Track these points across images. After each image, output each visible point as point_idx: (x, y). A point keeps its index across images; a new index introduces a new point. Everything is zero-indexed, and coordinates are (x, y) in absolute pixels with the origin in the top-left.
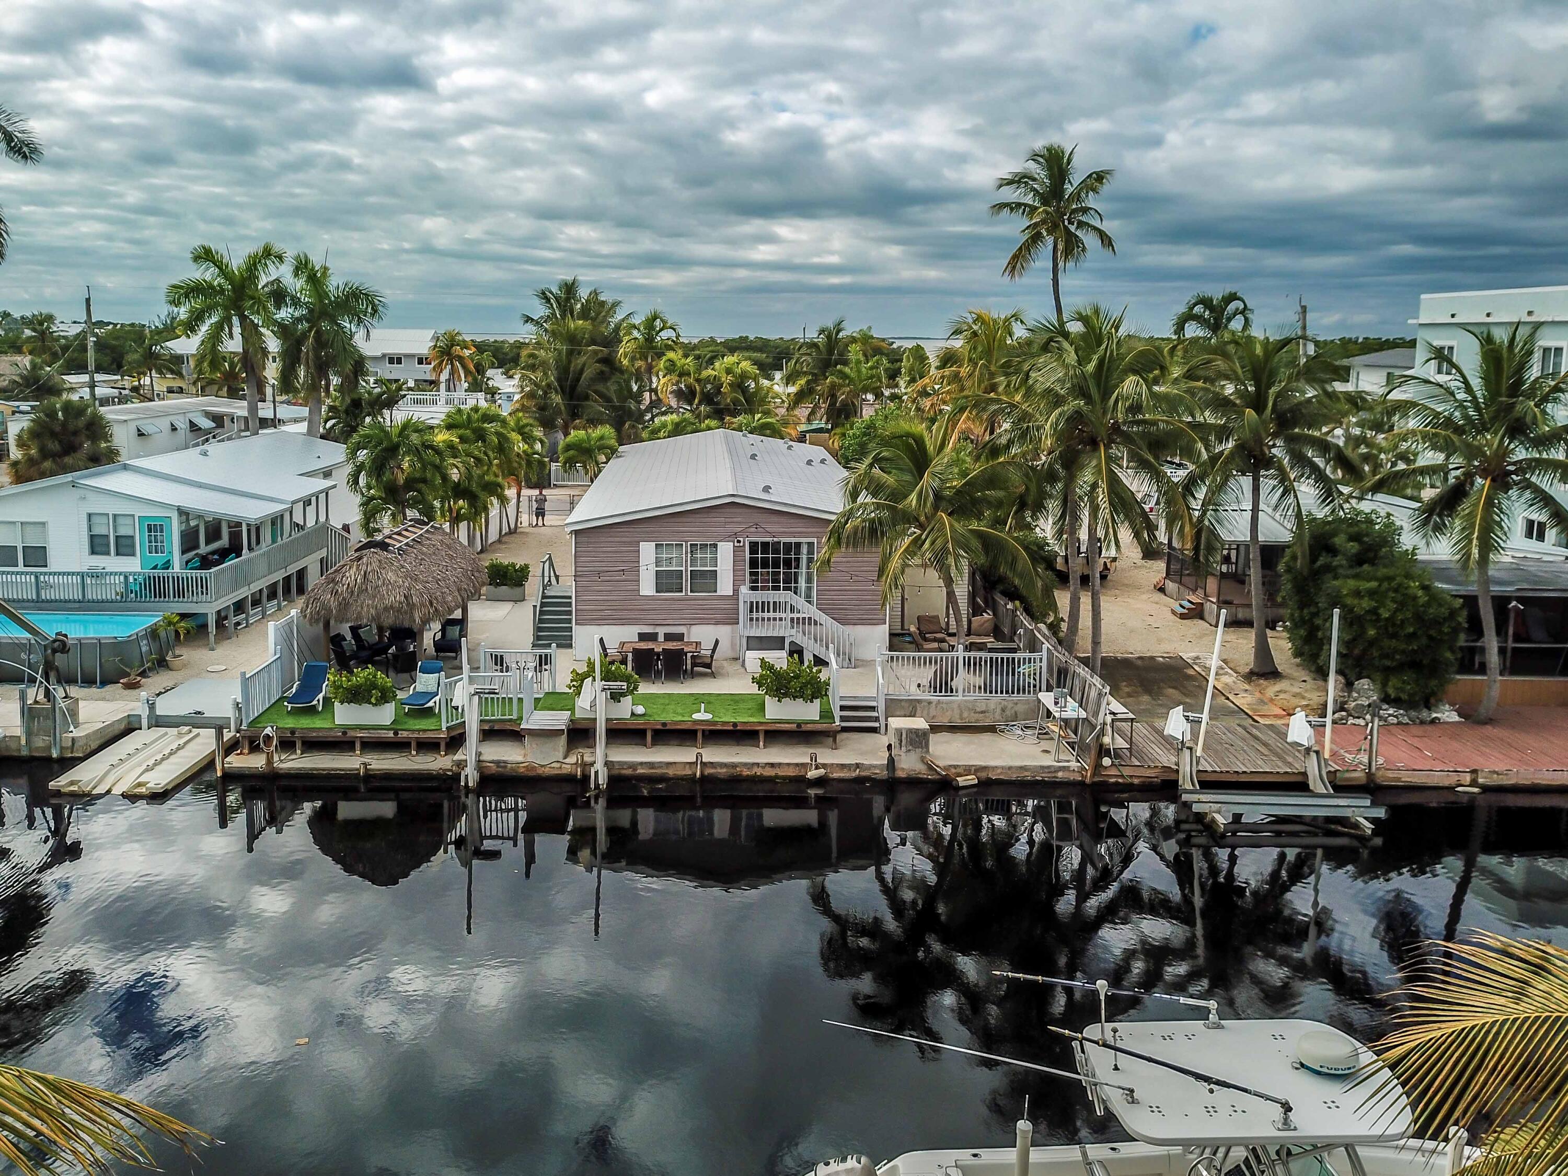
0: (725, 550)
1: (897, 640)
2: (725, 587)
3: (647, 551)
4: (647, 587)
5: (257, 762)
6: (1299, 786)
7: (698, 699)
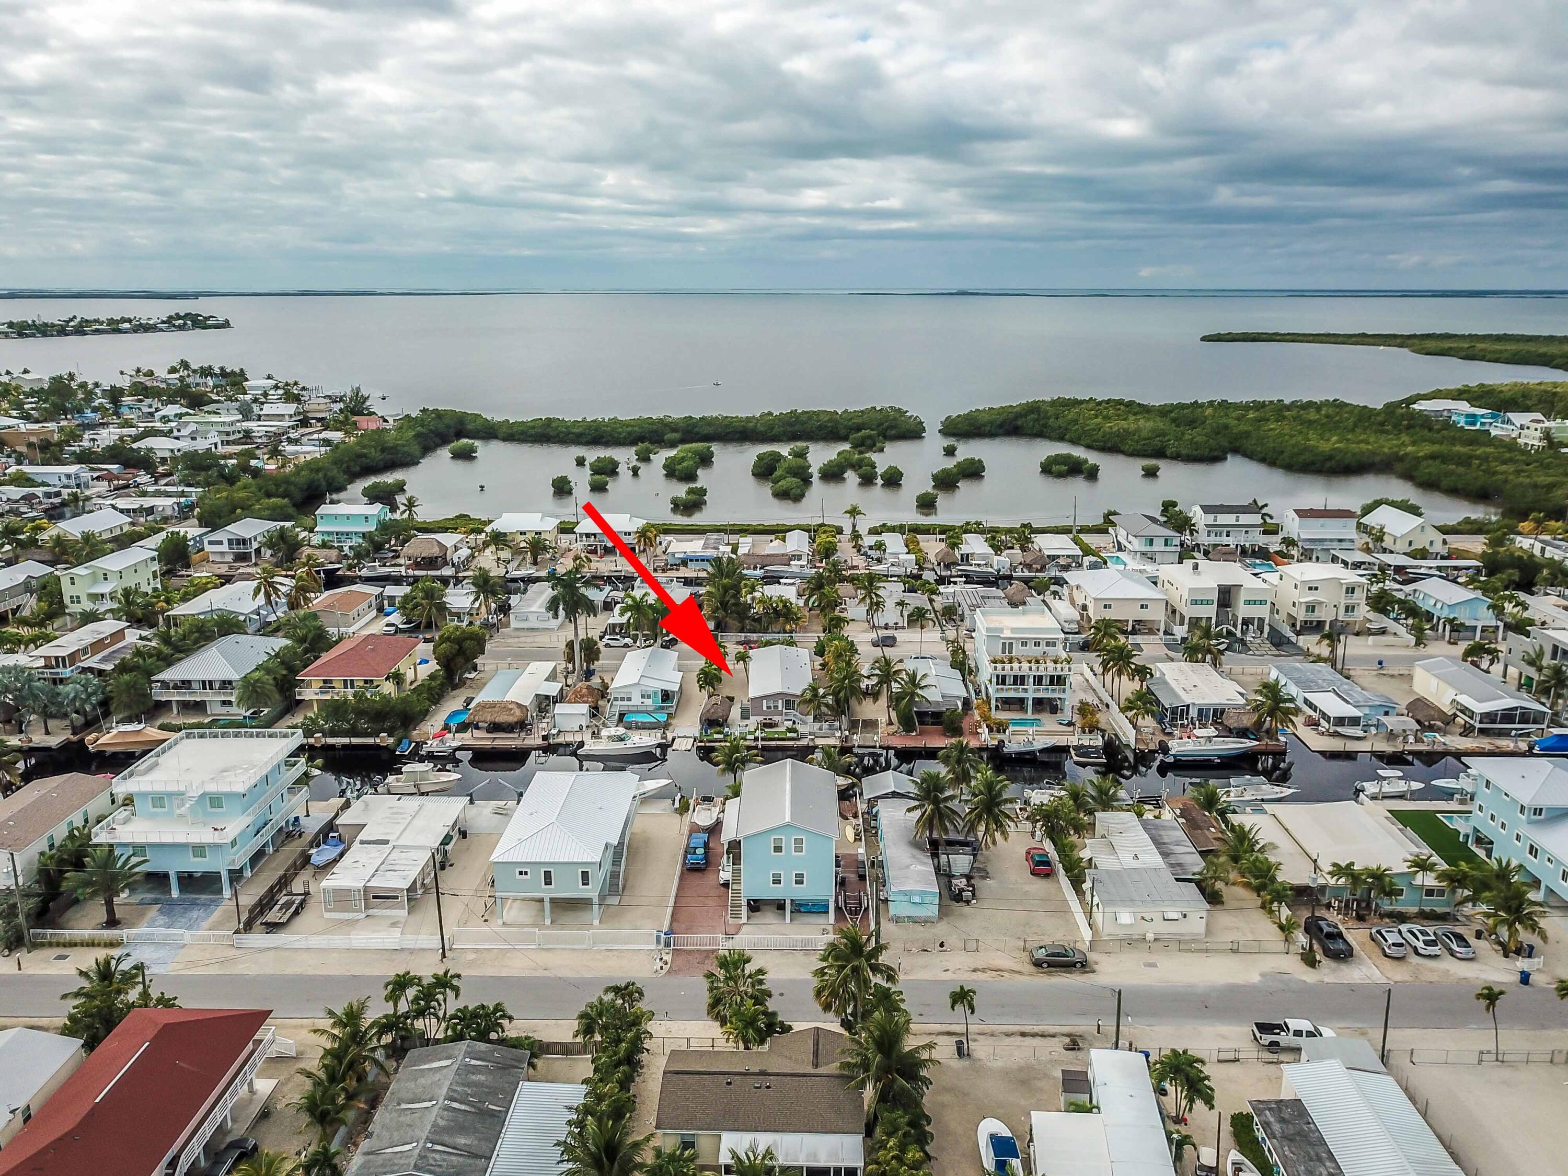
0: (780, 701)
1: (815, 718)
2: (780, 709)
3: (765, 701)
4: (765, 709)
5: (703, 744)
6: (875, 747)
7: (776, 733)
